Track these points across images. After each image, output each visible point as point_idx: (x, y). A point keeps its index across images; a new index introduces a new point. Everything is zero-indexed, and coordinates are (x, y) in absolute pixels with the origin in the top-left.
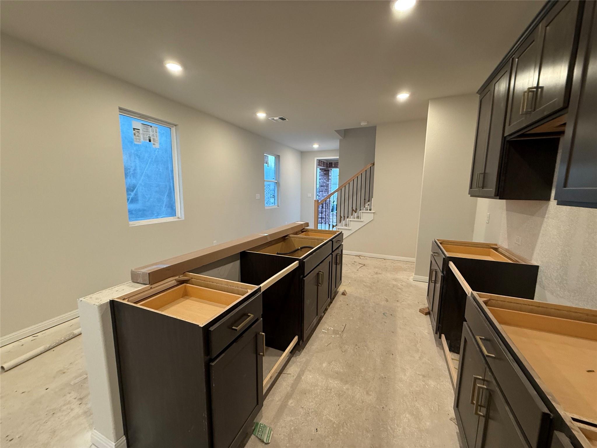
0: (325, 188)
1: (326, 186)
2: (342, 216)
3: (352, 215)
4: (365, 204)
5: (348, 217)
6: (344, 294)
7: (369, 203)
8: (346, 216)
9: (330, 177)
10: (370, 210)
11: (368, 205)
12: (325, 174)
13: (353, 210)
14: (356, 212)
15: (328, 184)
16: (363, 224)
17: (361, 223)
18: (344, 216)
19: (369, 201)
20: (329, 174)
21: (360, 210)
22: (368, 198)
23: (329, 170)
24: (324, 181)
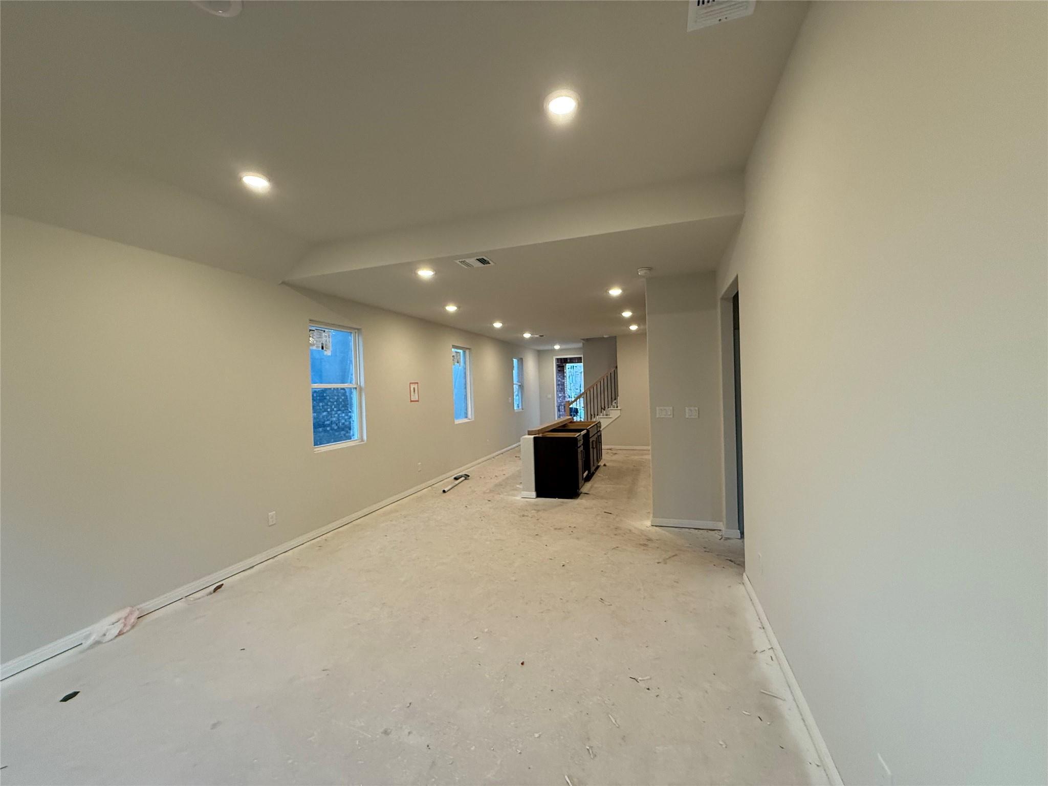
0: (561, 387)
1: (562, 385)
2: (592, 414)
3: (601, 412)
4: (612, 402)
5: (598, 415)
6: (605, 465)
7: (615, 401)
8: (596, 414)
9: (565, 374)
10: (617, 407)
11: (615, 403)
12: (559, 371)
13: (602, 408)
14: (604, 410)
15: (564, 382)
16: (611, 420)
17: (610, 419)
18: (594, 414)
19: (615, 399)
20: (564, 370)
21: (608, 408)
22: (614, 397)
23: (563, 367)
24: (559, 379)
